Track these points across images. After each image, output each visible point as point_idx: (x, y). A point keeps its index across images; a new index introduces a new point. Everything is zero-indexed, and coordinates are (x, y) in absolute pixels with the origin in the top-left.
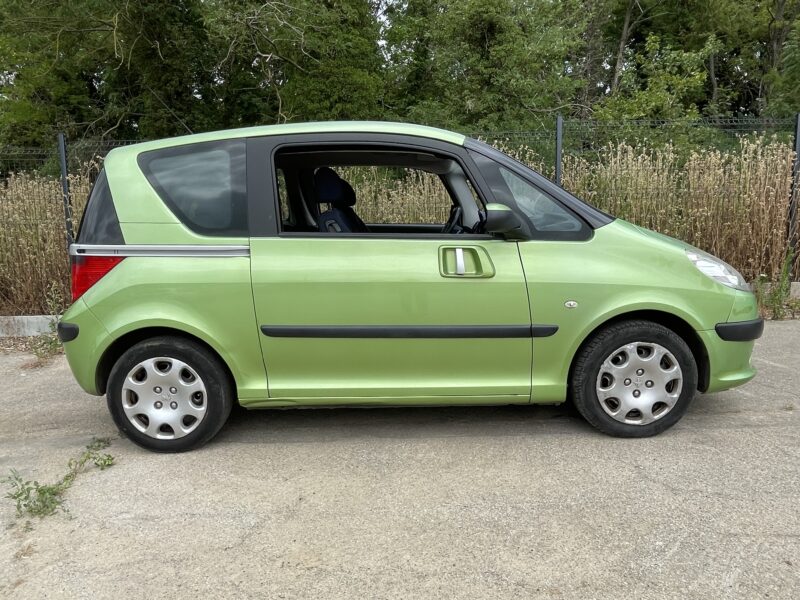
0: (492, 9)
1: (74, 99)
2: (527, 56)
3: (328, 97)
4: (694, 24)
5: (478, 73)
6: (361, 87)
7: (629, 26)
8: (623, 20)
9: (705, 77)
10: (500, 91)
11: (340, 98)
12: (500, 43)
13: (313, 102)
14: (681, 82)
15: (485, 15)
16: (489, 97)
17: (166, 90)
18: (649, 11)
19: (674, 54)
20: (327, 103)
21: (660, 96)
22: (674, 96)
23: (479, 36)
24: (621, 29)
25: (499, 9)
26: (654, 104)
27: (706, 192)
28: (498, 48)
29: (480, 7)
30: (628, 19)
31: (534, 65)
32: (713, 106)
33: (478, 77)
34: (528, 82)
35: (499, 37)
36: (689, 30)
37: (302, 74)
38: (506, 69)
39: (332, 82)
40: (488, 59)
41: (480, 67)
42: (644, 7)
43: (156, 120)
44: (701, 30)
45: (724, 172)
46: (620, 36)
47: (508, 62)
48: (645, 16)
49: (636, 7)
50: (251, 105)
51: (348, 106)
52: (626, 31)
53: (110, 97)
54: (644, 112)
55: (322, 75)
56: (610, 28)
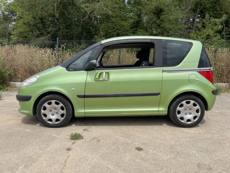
0: (162, 5)
1: (38, 25)
2: (171, 19)
3: (114, 28)
4: (219, 9)
5: (156, 23)
6: (123, 26)
7: (199, 9)
8: (198, 7)
9: (222, 27)
10: (163, 28)
11: (117, 29)
12: (163, 15)
13: (110, 29)
14: (216, 28)
15: (160, 7)
16: (160, 30)
17: (66, 24)
18: (205, 5)
19: (213, 20)
20: (114, 30)
21: (209, 31)
22: (213, 31)
23: (157, 13)
24: (197, 9)
25: (164, 5)
26: (208, 33)
27: (223, 59)
28: (163, 16)
29: (158, 4)
30: (199, 7)
31: (173, 21)
32: (224, 33)
33: (156, 24)
34: (171, 26)
35: (163, 13)
36: (217, 11)
37: (107, 22)
38: (165, 22)
39: (116, 24)
40: (159, 19)
41: (157, 21)
42: (204, 3)
43: (63, 32)
44: (221, 11)
45: (228, 54)
46: (196, 11)
47: (166, 20)
48: (204, 6)
49: (202, 3)
50: (89, 29)
51: (120, 31)
52: (198, 10)
53: (50, 25)
54: (204, 35)
55: (113, 22)
56: (193, 9)
